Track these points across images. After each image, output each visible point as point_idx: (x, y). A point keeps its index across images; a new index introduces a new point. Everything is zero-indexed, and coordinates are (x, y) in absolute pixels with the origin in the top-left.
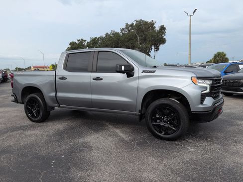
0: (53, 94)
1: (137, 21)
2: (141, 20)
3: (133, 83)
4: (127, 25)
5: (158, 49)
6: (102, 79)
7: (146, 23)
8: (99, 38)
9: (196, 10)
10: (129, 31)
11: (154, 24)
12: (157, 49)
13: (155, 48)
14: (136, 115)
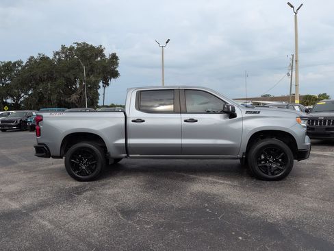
0: (122, 141)
1: (78, 44)
2: (84, 43)
3: (235, 125)
4: (63, 47)
5: (108, 85)
6: (196, 121)
7: (92, 48)
8: (15, 63)
9: (169, 40)
10: (67, 56)
11: (102, 50)
12: (106, 84)
13: (103, 83)
14: (237, 158)
